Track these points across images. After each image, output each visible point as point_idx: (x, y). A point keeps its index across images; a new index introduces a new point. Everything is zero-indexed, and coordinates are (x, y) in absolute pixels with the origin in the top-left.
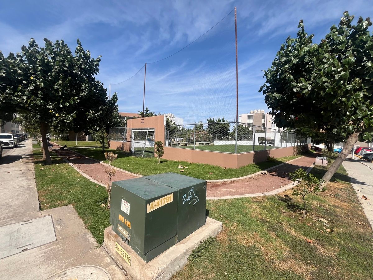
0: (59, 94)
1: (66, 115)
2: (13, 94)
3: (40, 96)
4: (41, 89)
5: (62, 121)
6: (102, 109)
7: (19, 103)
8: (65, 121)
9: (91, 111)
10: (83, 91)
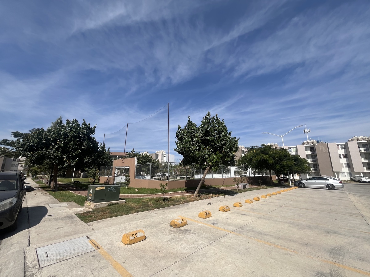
0: (70, 149)
1: (72, 160)
2: (46, 151)
3: (60, 151)
4: (62, 148)
5: (70, 164)
6: (94, 156)
7: (49, 155)
8: (71, 164)
9: (87, 157)
10: (84, 146)
